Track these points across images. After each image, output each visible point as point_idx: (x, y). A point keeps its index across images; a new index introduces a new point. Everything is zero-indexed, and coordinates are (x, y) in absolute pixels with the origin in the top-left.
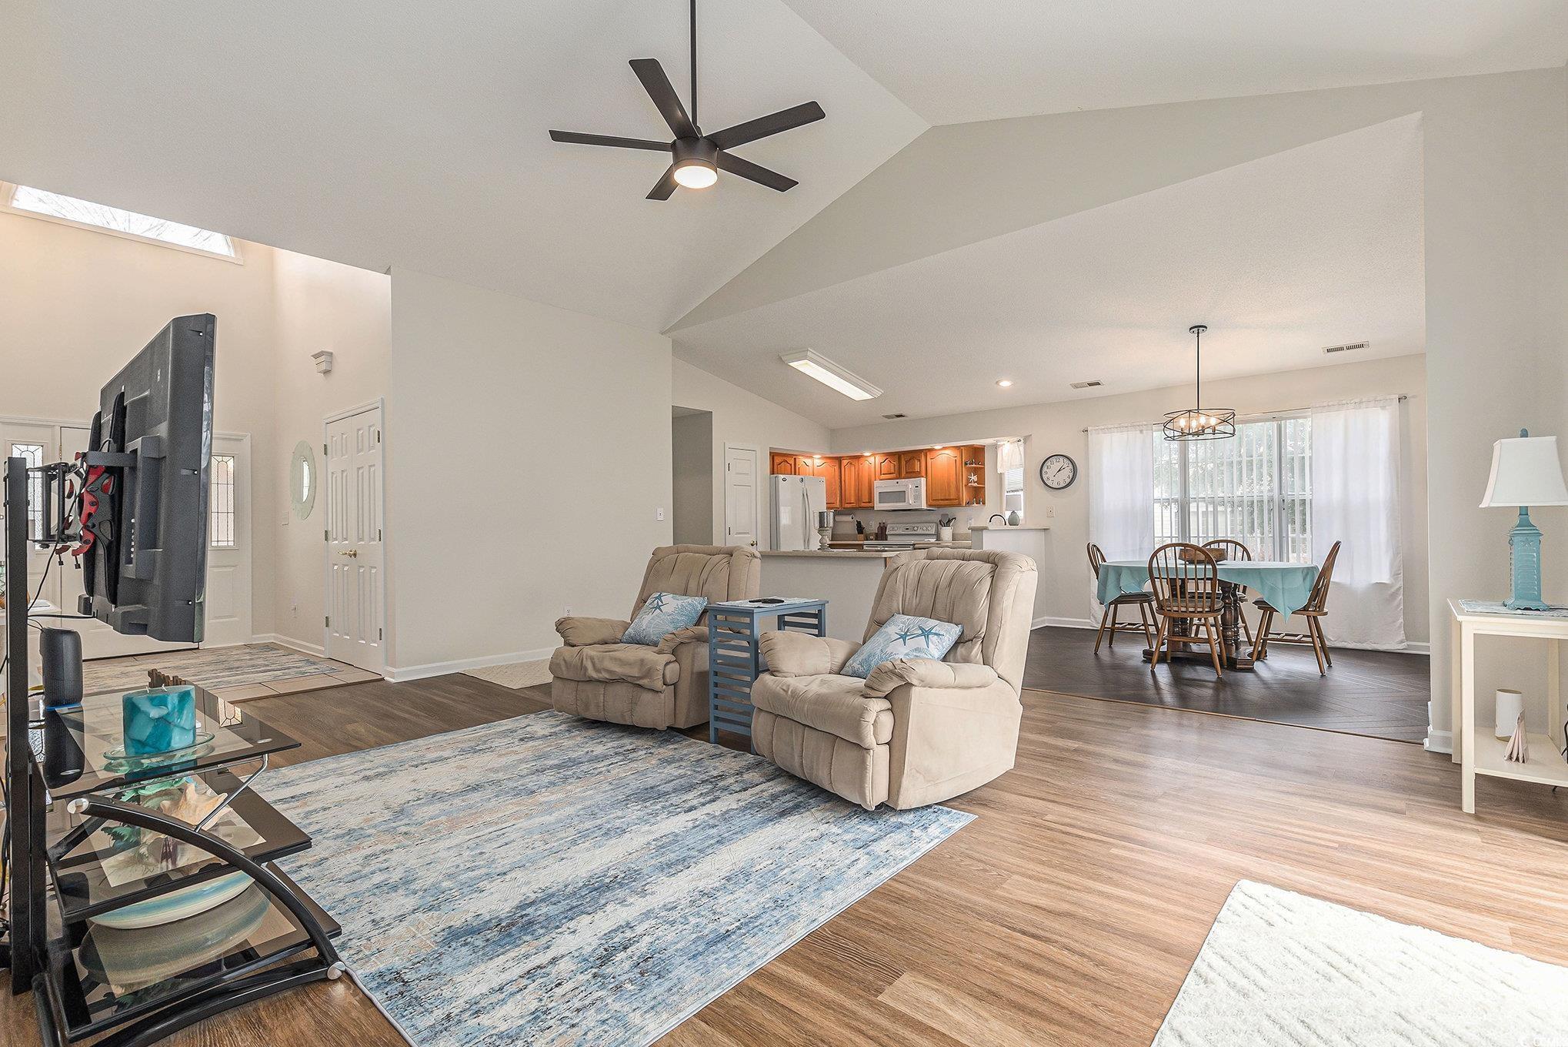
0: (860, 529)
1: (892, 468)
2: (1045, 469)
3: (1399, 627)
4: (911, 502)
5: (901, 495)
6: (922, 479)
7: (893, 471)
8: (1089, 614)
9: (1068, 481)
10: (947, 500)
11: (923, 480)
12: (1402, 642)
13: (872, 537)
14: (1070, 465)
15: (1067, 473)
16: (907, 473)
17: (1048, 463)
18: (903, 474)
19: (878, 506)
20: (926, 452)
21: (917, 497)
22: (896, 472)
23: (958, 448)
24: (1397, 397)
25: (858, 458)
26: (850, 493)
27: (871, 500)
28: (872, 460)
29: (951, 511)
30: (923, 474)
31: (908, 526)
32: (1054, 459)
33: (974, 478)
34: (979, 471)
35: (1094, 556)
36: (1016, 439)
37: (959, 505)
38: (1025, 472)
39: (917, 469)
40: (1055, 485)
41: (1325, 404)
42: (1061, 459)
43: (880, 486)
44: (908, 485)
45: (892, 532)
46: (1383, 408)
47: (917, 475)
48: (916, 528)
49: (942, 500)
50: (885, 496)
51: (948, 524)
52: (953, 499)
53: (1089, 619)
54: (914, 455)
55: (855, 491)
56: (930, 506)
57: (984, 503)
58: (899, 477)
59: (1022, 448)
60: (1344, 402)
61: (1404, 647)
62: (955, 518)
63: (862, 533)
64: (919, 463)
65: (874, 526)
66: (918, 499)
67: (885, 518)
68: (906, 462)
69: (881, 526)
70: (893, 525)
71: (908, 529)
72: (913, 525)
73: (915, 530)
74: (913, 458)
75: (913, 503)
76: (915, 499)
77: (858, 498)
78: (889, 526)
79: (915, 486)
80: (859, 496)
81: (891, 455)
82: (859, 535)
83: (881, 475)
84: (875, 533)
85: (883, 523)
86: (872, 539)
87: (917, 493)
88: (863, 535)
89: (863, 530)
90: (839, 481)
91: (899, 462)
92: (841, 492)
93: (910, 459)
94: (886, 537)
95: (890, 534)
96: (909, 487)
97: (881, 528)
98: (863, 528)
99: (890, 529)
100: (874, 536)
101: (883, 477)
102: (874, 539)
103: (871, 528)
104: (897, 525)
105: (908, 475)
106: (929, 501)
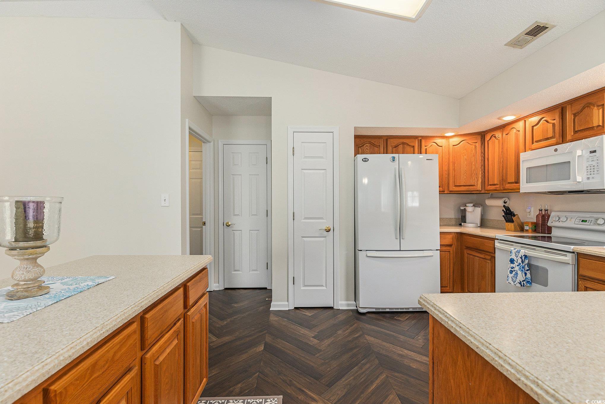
0: (509, 215)
1: (551, 129)
4: (579, 179)
5: (563, 169)
7: (551, 133)
13: (526, 228)
16: (575, 132)
18: (570, 133)
19: (524, 187)
21: (595, 169)
22: (557, 135)
25: (503, 127)
26: (494, 172)
27: (517, 182)
28: (520, 125)
39: (597, 121)
43: (528, 160)
44: (576, 151)
45: (557, 224)
47: (599, 130)
48: (601, 221)
50: (535, 173)
55: (499, 169)
58: (563, 140)
63: (512, 221)
64: (601, 111)
65: (532, 213)
66: (596, 172)
67: (545, 203)
68: (575, 115)
69: (543, 213)
70: (558, 214)
71: (586, 221)
72: (596, 216)
73: (599, 224)
74: (589, 105)
75: (586, 181)
76: (589, 173)
77: (503, 180)
78: (553, 214)
79: (591, 152)
80: (504, 175)
81: (548, 112)
82: (507, 223)
83: (533, 143)
84: (532, 223)
85: (542, 210)
86: (527, 230)
87: (594, 163)
88: (512, 224)
89: (514, 218)
90: (482, 159)
91: (562, 119)
92: (484, 172)
93: (584, 108)
94: (549, 230)
95: (553, 227)
96: (577, 155)
97: (543, 216)
98: (514, 215)
99: (554, 219)
100: (530, 227)
101: (535, 145)
102: (530, 230)
103: (528, 216)
104: (567, 214)
105: (578, 135)
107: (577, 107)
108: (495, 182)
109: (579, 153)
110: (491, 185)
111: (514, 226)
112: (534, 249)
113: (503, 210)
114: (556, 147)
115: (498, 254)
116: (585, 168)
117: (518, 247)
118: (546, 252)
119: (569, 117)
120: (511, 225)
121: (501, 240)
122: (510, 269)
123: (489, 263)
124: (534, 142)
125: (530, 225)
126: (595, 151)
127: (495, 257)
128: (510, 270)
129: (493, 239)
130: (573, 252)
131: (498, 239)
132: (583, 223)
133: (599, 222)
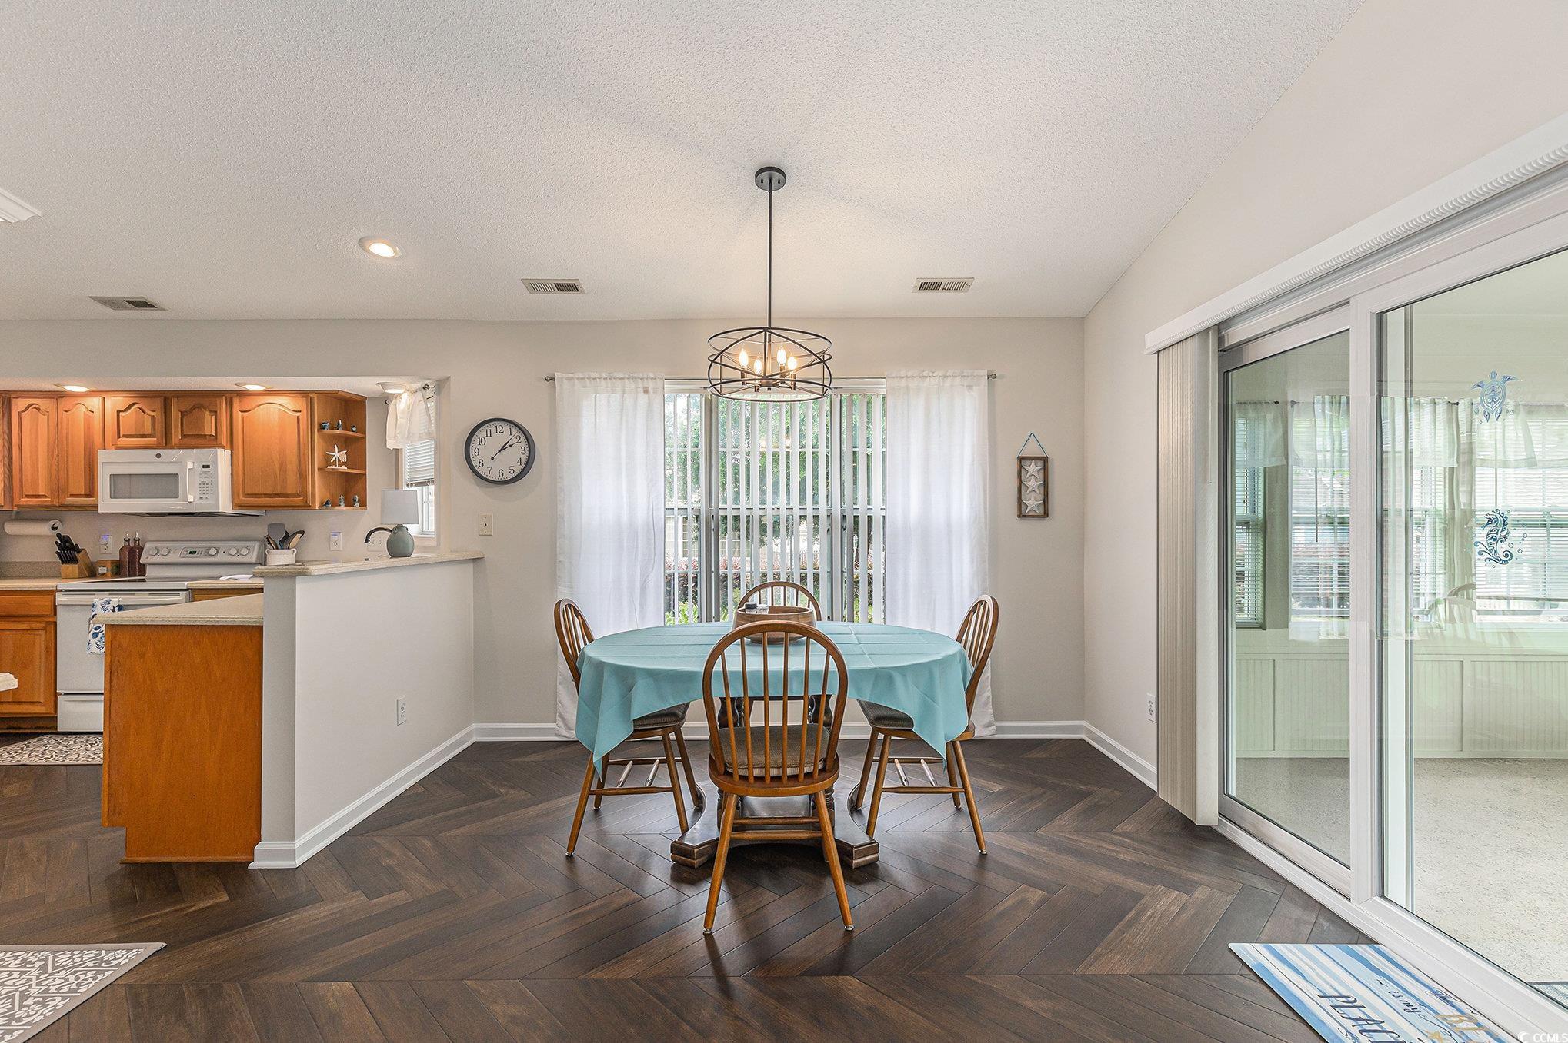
0: (68, 551)
1: (148, 420)
2: (475, 444)
3: (986, 703)
4: (190, 498)
5: (169, 483)
6: (220, 451)
7: (148, 430)
8: (555, 714)
9: (518, 469)
10: (279, 496)
11: (222, 457)
12: (990, 725)
13: (102, 570)
14: (523, 440)
15: (516, 455)
16: (184, 436)
17: (481, 434)
18: (176, 437)
19: (106, 503)
20: (232, 396)
21: (208, 488)
22: (158, 434)
23: (304, 393)
24: (985, 373)
25: (58, 396)
26: (35, 471)
27: (91, 492)
28: (95, 402)
29: (290, 520)
30: (224, 439)
31: (193, 546)
32: (492, 427)
33: (340, 455)
34: (354, 445)
35: (569, 630)
36: (419, 385)
37: (306, 506)
38: (439, 450)
39: (209, 429)
40: (494, 476)
41: (903, 374)
42: (506, 428)
43: (110, 462)
44: (186, 462)
45: (155, 560)
46: (970, 387)
47: (212, 442)
48: (213, 552)
49: (267, 495)
50: (121, 484)
51: (285, 541)
52: (294, 496)
53: (555, 721)
54: (202, 401)
55: (49, 468)
56: (241, 506)
57: (363, 504)
58: (167, 443)
59: (431, 404)
60: (925, 374)
61: (993, 732)
62: (302, 533)
63: (75, 561)
64: (213, 417)
65: (111, 546)
66: (209, 492)
67: (135, 531)
68: (183, 414)
69: (132, 545)
70: (158, 545)
71: (195, 552)
72: (207, 545)
73: (211, 555)
74: (198, 407)
75: (198, 501)
76: (202, 492)
77: (59, 487)
78: (148, 546)
79: (204, 467)
80: (62, 482)
81: (145, 397)
82: (64, 565)
83: (119, 437)
84: (113, 562)
85: (129, 540)
86: (103, 575)
87: (207, 481)
88: (76, 566)
89: (78, 556)
90: (4, 445)
91: (165, 412)
92: (10, 470)
93: (193, 409)
94: (142, 570)
95: (150, 564)
96: (189, 467)
97: (132, 551)
98: (79, 551)
99: (151, 553)
100: (110, 568)
101: (123, 441)
102: (109, 574)
103: (104, 551)
104: (169, 544)
105: (187, 441)
106: (239, 498)
107: (187, 404)
108: (40, 491)
109: (190, 465)
110: (27, 496)
111: (79, 568)
112: (133, 595)
113: (56, 543)
114: (158, 451)
115: (62, 616)
116: (197, 486)
117: (105, 596)
118: (150, 595)
119: (175, 414)
120: (72, 568)
121: (66, 590)
122: (94, 631)
123: (40, 635)
124: (121, 435)
125: (109, 566)
126: (208, 466)
127: (56, 623)
128: (92, 632)
129: (52, 592)
130: (187, 590)
131: (61, 591)
132: (191, 555)
133: (210, 553)
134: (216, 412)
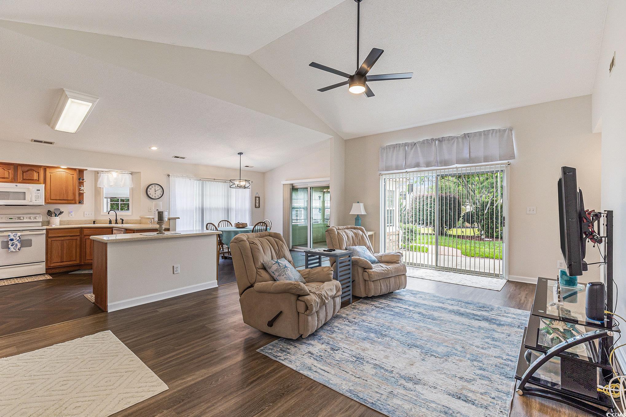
1: (7, 174)
2: (149, 189)
5: (22, 195)
7: (7, 177)
9: (160, 196)
10: (65, 200)
11: (43, 186)
14: (161, 189)
15: (160, 193)
16: (24, 179)
18: (20, 179)
20: (46, 168)
22: (11, 177)
23: (75, 169)
30: (41, 181)
32: (153, 185)
39: (36, 178)
40: (153, 197)
42: (157, 186)
44: (29, 188)
52: (71, 200)
54: (32, 168)
56: (46, 203)
57: (83, 203)
58: (15, 181)
64: (37, 174)
66: (39, 198)
68: (23, 172)
71: (12, 219)
87: (39, 195)
104: (23, 216)
105: (24, 181)
106: (48, 200)
107: (24, 168)
112: (4, 233)
114: (16, 184)
116: (34, 196)
119: (19, 172)
126: (39, 190)
133: (20, 218)
134: (39, 172)
